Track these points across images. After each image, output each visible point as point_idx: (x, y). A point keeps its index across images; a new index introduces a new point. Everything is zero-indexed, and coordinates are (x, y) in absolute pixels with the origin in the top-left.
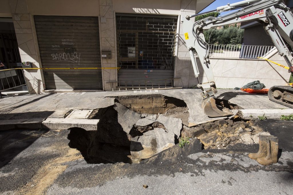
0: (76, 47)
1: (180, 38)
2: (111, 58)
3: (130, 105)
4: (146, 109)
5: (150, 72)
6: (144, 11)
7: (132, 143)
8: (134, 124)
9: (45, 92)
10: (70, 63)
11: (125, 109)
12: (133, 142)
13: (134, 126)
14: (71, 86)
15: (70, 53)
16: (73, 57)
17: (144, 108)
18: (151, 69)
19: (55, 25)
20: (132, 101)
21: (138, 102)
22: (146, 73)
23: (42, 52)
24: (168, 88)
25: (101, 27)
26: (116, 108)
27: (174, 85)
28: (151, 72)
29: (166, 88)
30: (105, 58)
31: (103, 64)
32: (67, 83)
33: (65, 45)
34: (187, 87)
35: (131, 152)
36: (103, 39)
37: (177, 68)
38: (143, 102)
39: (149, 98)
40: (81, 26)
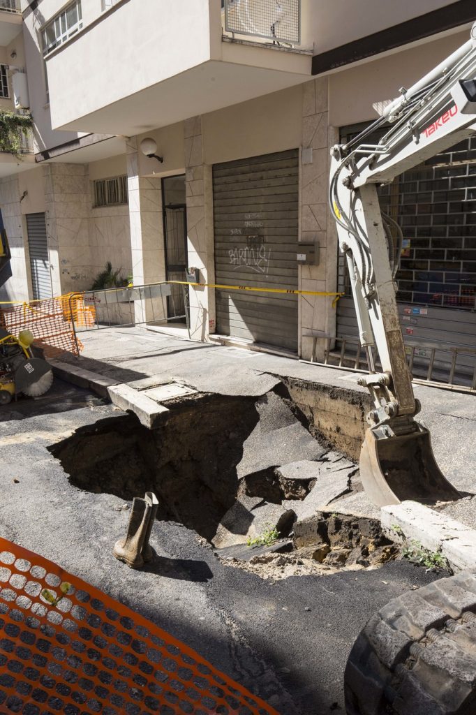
0: (265, 231)
4: (348, 440)
5: (417, 316)
7: (236, 505)
8: (275, 464)
9: (211, 339)
10: (255, 273)
11: (287, 418)
12: (241, 505)
13: (273, 468)
14: (252, 331)
15: (255, 247)
16: (259, 258)
17: (341, 431)
18: (423, 306)
19: (237, 182)
20: (317, 401)
21: (327, 409)
22: (409, 318)
23: (218, 245)
24: (456, 387)
25: (304, 175)
26: (260, 407)
28: (424, 317)
29: (449, 386)
30: (303, 263)
31: (302, 279)
32: (247, 323)
33: (249, 227)
35: (220, 526)
36: (304, 209)
38: (341, 412)
39: (353, 403)
40: (276, 177)
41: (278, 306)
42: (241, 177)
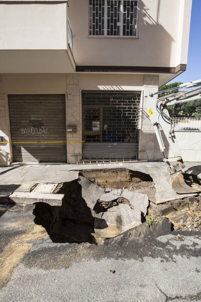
0: (44, 122)
1: (143, 112)
2: (77, 132)
3: (94, 179)
4: (110, 184)
5: (114, 145)
6: (108, 88)
7: (95, 219)
8: (98, 199)
9: (12, 165)
10: (37, 137)
12: (97, 218)
13: (98, 201)
15: (37, 127)
16: (41, 131)
17: (108, 182)
18: (115, 143)
19: (25, 103)
20: (97, 175)
21: (102, 176)
22: (110, 146)
23: (13, 127)
24: (133, 162)
25: (68, 103)
26: (80, 182)
27: (139, 159)
29: (130, 161)
30: (71, 132)
31: (68, 137)
32: (33, 156)
33: (34, 120)
34: (153, 160)
35: (95, 229)
36: (69, 114)
37: (142, 141)
38: (108, 176)
39: (113, 172)
40: (49, 103)
41: (52, 148)
42: (27, 101)
